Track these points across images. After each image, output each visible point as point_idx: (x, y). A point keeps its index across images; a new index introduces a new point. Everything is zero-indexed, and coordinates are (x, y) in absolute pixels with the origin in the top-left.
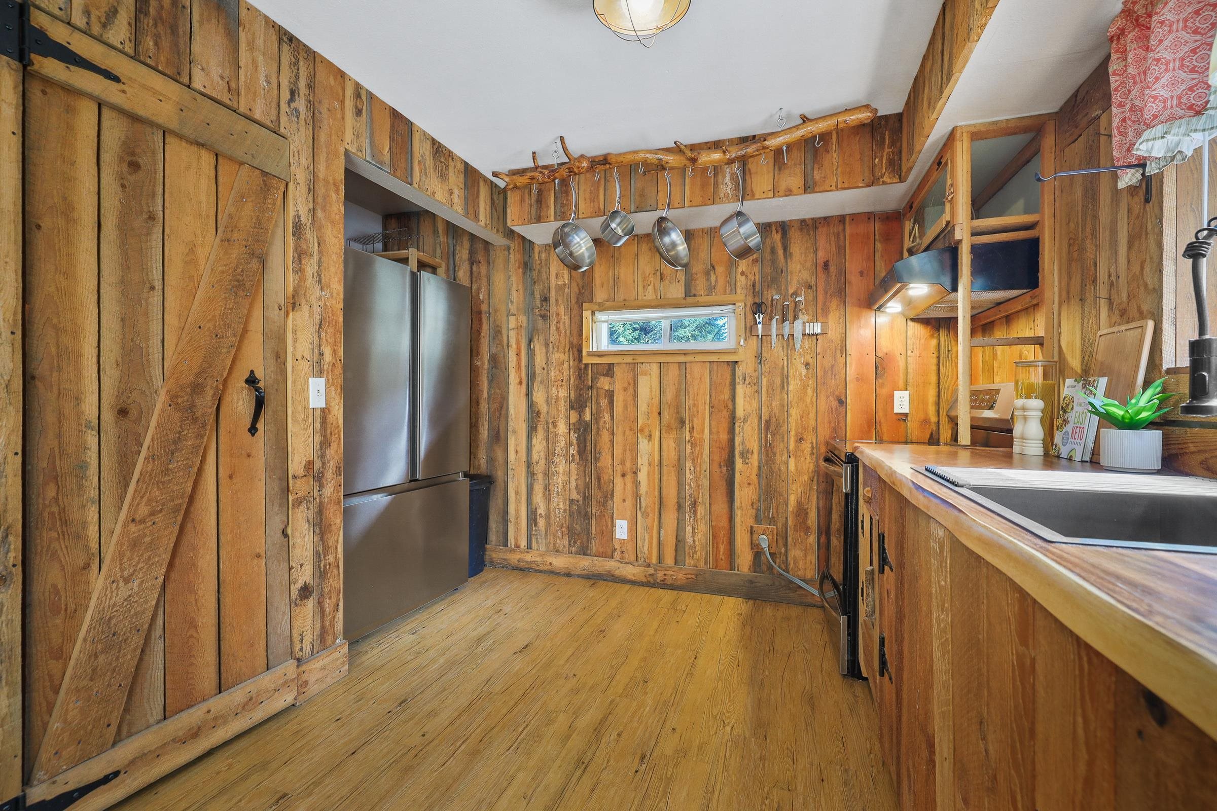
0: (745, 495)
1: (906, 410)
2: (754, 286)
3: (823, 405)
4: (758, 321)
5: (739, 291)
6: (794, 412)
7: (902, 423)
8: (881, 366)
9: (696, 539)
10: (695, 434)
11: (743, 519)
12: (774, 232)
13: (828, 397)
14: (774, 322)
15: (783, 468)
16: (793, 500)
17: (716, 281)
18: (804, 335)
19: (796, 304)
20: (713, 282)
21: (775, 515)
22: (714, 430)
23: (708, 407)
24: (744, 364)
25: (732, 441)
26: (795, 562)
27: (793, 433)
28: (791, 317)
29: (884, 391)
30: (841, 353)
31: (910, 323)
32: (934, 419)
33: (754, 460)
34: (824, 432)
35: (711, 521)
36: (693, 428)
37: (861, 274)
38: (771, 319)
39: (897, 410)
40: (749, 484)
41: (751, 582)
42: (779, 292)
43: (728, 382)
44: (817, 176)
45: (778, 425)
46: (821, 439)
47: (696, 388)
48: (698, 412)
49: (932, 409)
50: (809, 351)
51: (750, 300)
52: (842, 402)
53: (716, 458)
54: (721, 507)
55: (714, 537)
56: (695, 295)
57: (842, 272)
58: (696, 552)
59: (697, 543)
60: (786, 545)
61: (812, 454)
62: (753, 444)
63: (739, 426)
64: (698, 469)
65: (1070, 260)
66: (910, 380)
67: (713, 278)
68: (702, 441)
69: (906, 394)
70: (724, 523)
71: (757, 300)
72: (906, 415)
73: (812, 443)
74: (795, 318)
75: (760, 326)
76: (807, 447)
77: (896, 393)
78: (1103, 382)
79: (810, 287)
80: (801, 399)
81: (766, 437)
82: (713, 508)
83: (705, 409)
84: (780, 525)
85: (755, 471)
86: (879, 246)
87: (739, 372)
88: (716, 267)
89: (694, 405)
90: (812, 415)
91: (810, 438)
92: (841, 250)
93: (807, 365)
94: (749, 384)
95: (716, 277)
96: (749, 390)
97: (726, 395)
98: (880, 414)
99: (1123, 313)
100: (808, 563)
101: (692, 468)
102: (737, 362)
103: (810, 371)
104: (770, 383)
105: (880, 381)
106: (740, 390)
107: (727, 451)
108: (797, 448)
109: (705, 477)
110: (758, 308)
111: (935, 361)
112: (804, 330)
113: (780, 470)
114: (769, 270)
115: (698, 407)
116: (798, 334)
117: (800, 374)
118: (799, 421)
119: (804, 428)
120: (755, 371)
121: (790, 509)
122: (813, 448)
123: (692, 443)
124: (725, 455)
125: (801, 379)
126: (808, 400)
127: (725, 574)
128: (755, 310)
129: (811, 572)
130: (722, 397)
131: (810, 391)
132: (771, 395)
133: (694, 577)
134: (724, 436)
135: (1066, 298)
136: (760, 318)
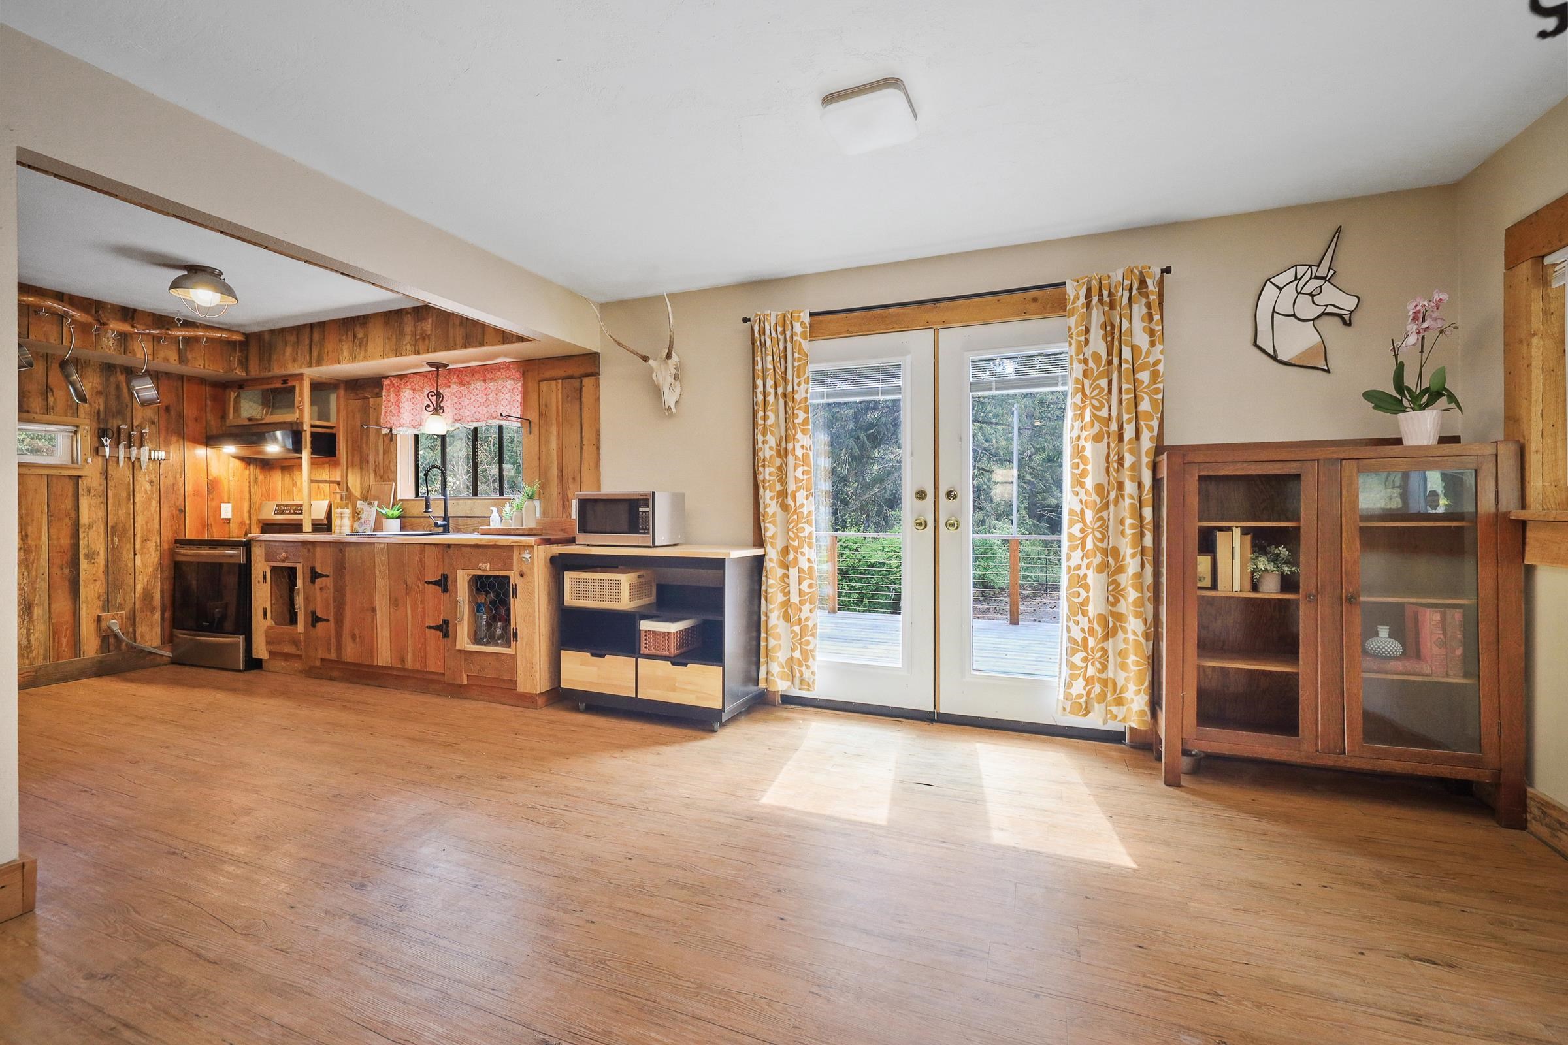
0: (91, 590)
1: (229, 516)
2: (98, 413)
3: (165, 513)
4: (105, 444)
5: (82, 415)
6: (139, 519)
7: (228, 526)
8: (213, 486)
9: (32, 638)
10: (30, 541)
11: (88, 612)
12: (119, 373)
13: (170, 507)
14: (122, 447)
15: (130, 564)
16: (139, 588)
17: (55, 402)
18: (150, 459)
19: (142, 435)
20: (51, 404)
21: (123, 602)
22: (54, 536)
23: (45, 517)
24: (89, 480)
25: (75, 547)
26: (143, 636)
27: (138, 535)
28: (137, 444)
29: (213, 504)
30: (181, 475)
31: (233, 459)
32: (247, 522)
33: (101, 560)
34: (168, 535)
35: (51, 618)
36: (27, 536)
37: (196, 420)
38: (118, 443)
39: (223, 516)
40: (95, 580)
41: (100, 662)
42: (125, 423)
43: (70, 494)
44: (190, 356)
45: (125, 529)
46: (164, 539)
47: (30, 500)
48: (33, 520)
49: (246, 515)
50: (153, 472)
51: (95, 425)
52: (182, 511)
53: (57, 561)
54: (63, 604)
55: (55, 633)
56: (28, 412)
57: (180, 416)
58: (32, 651)
59: (33, 643)
60: (134, 625)
61: (157, 550)
62: (101, 548)
63: (84, 532)
64: (34, 573)
65: (353, 450)
66: (232, 496)
67: (51, 399)
68: (38, 548)
69: (229, 505)
70: (67, 617)
71: (102, 426)
72: (229, 519)
73: (156, 542)
74: (141, 445)
75: (107, 449)
76: (151, 545)
77: (222, 505)
78: (376, 502)
79: (153, 423)
80: (146, 509)
81: (113, 540)
82: (53, 606)
83: (42, 518)
84: (127, 610)
85: (102, 568)
86: (209, 403)
87: (83, 485)
88: (54, 390)
89: (27, 514)
90: (157, 521)
91: (155, 539)
92: (180, 400)
93: (151, 482)
94: (95, 496)
95: (55, 399)
96: (94, 501)
97: (68, 504)
98: (211, 519)
99: (381, 477)
100: (154, 634)
101: (26, 574)
102: (80, 477)
103: (154, 487)
104: (116, 496)
105: (211, 496)
106: (84, 502)
107: (69, 554)
108: (143, 547)
109: (44, 580)
110: (102, 433)
111: (248, 484)
112: (150, 455)
113: (127, 565)
114: (113, 403)
115: (33, 516)
116: (145, 458)
117: (145, 489)
118: (145, 526)
119: (149, 531)
120: (101, 485)
121: (137, 595)
122: (157, 546)
123: (25, 551)
124: (67, 558)
125: (146, 493)
126: (153, 509)
127: (72, 662)
128: (101, 434)
129: (157, 642)
130: (63, 507)
131: (154, 503)
132: (118, 505)
133: (34, 674)
134: (66, 541)
135: (350, 464)
136: (107, 442)
